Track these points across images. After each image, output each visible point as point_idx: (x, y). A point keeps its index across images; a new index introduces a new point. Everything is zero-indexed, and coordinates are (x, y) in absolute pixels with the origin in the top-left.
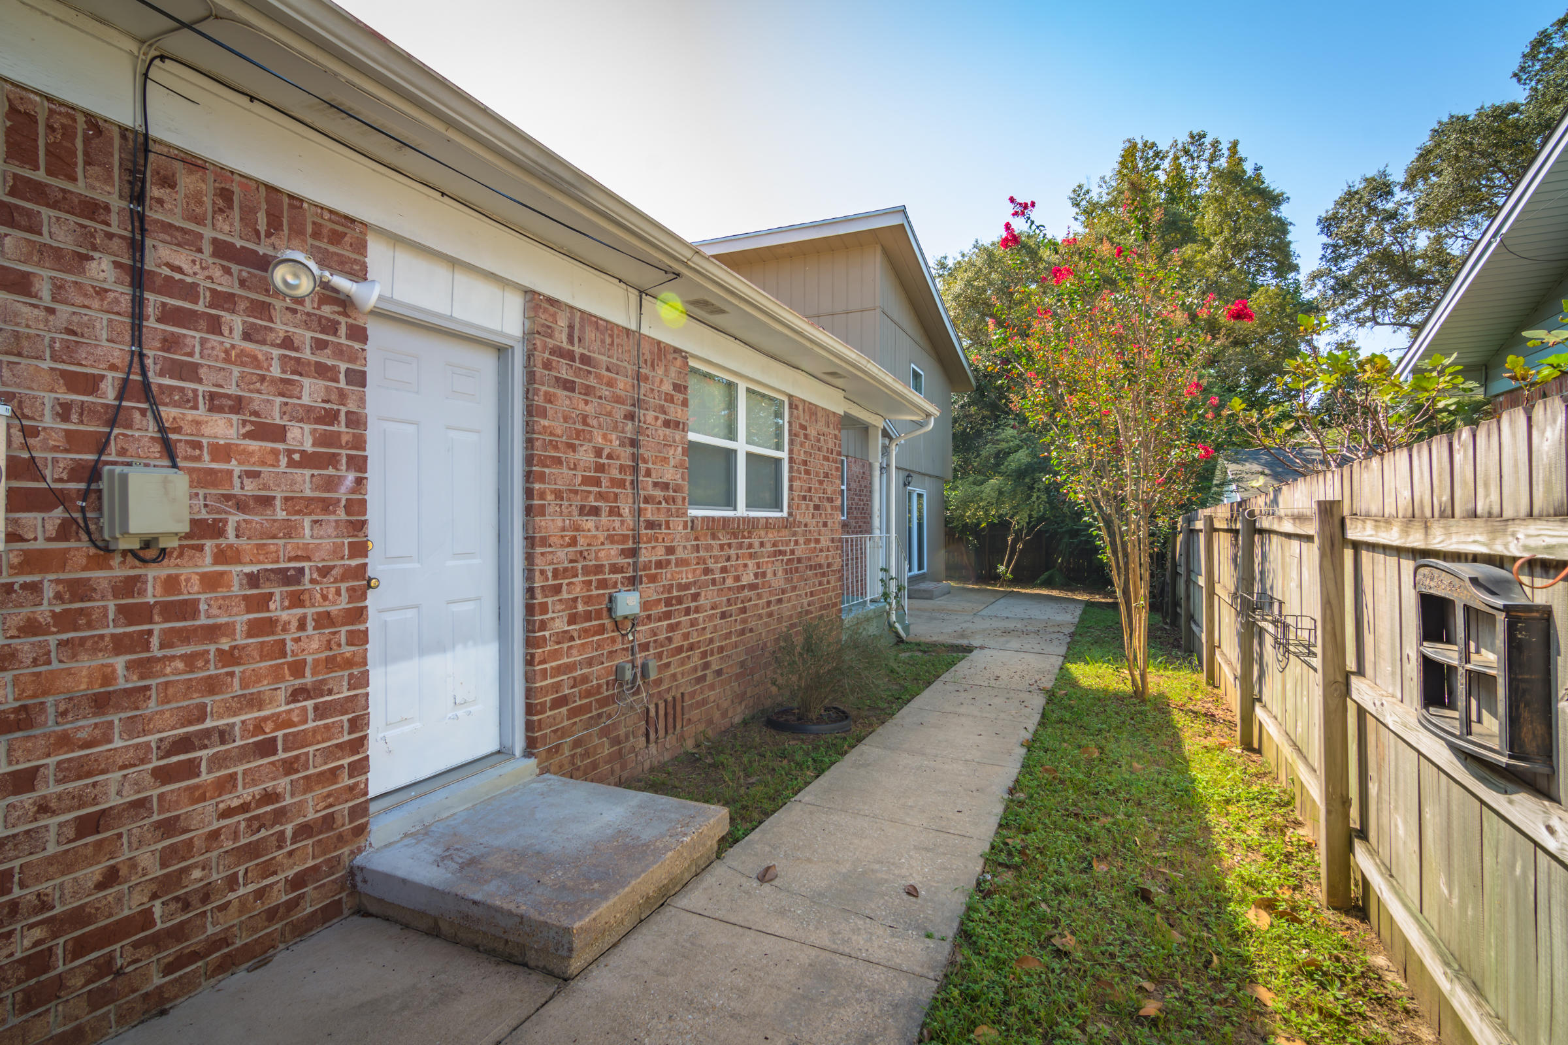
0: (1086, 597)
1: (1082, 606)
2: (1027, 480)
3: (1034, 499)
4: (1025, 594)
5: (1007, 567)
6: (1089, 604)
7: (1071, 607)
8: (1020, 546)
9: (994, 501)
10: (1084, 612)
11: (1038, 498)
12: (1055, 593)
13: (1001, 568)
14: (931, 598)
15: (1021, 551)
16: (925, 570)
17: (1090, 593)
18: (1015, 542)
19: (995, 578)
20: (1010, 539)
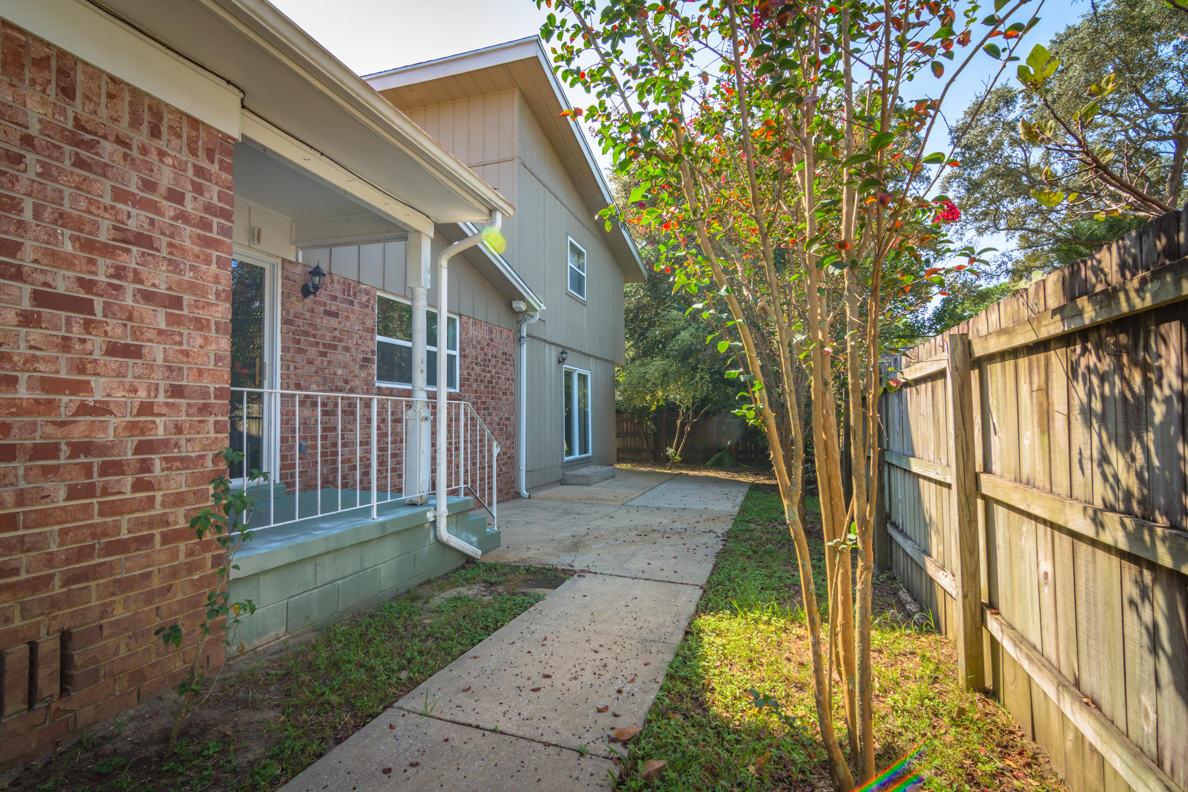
0: (751, 479)
1: (745, 490)
2: (691, 360)
3: (697, 379)
4: (693, 476)
5: (677, 449)
6: (754, 487)
7: (734, 491)
8: (688, 428)
9: (659, 381)
10: (747, 498)
11: (702, 378)
12: (722, 475)
13: (670, 451)
14: (588, 484)
15: (689, 434)
16: (590, 454)
17: (756, 474)
18: (683, 425)
19: (664, 461)
20: (679, 421)
